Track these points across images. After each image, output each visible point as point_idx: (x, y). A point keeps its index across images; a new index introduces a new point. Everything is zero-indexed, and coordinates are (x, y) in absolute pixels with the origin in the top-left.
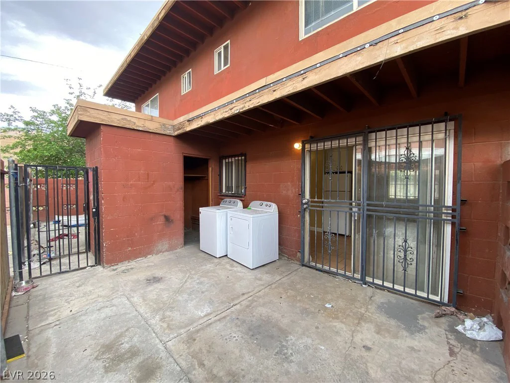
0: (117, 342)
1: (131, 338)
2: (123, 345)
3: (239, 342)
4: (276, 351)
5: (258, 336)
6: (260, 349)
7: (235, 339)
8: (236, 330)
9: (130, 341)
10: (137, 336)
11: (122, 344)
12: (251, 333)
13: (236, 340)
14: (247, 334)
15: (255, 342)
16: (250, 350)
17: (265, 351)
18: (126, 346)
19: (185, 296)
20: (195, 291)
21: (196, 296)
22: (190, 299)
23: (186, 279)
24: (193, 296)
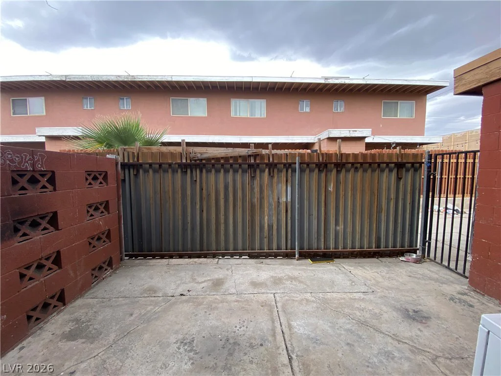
3: (232, 327)
4: (195, 341)
5: (222, 343)
6: (210, 333)
7: (238, 327)
8: (248, 333)
12: (231, 341)
13: (236, 327)
14: (232, 337)
15: (220, 336)
16: (217, 327)
17: (205, 335)
19: (348, 326)
20: (360, 340)
21: (340, 335)
22: (337, 328)
23: (411, 343)
24: (343, 332)
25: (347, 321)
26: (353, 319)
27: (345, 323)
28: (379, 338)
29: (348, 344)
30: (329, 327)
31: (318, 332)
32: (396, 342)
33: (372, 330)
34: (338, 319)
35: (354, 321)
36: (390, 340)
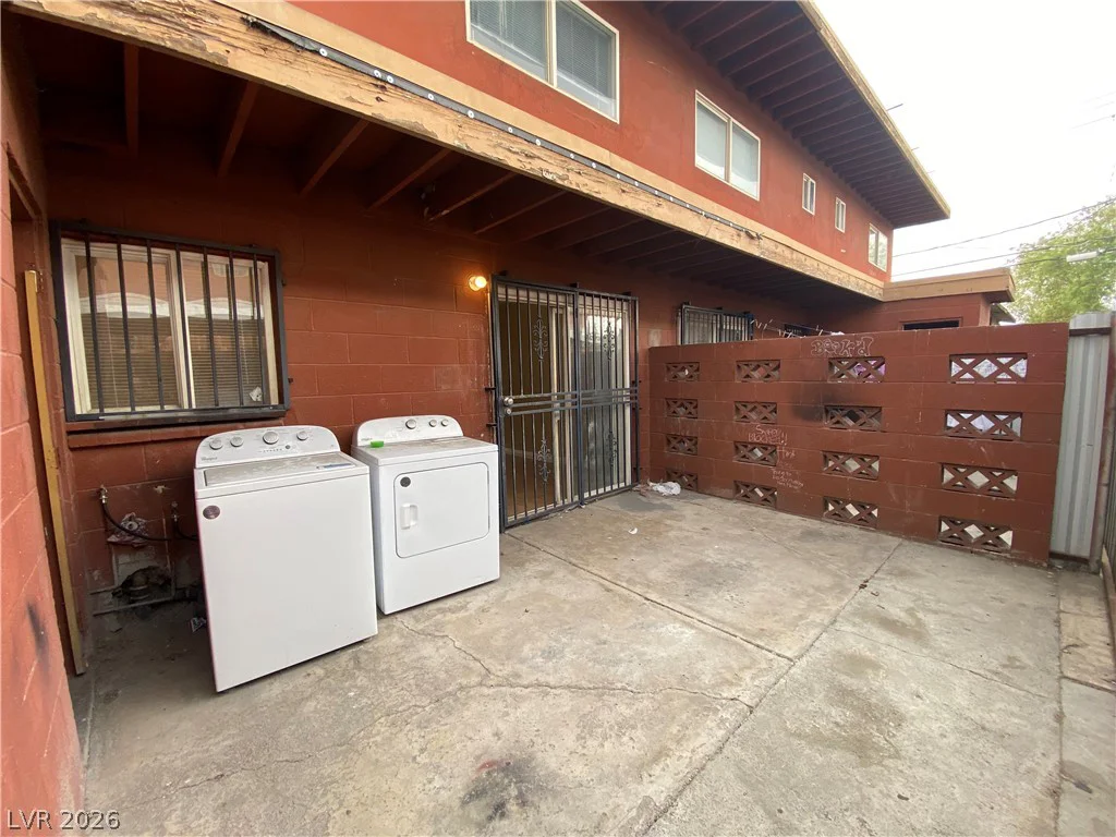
0: (840, 736)
1: (814, 715)
2: (838, 720)
3: (740, 593)
4: (740, 569)
8: (717, 596)
9: (823, 713)
10: (802, 706)
11: (837, 724)
14: (720, 587)
16: (749, 586)
18: (835, 713)
19: (621, 669)
20: (594, 656)
21: (622, 650)
22: (635, 657)
23: (518, 690)
24: (622, 655)
25: (627, 679)
26: (623, 689)
27: (631, 673)
28: (569, 676)
29: (605, 643)
30: (644, 654)
31: (651, 637)
32: (542, 680)
33: (584, 684)
34: (646, 675)
35: (619, 685)
36: (552, 680)
